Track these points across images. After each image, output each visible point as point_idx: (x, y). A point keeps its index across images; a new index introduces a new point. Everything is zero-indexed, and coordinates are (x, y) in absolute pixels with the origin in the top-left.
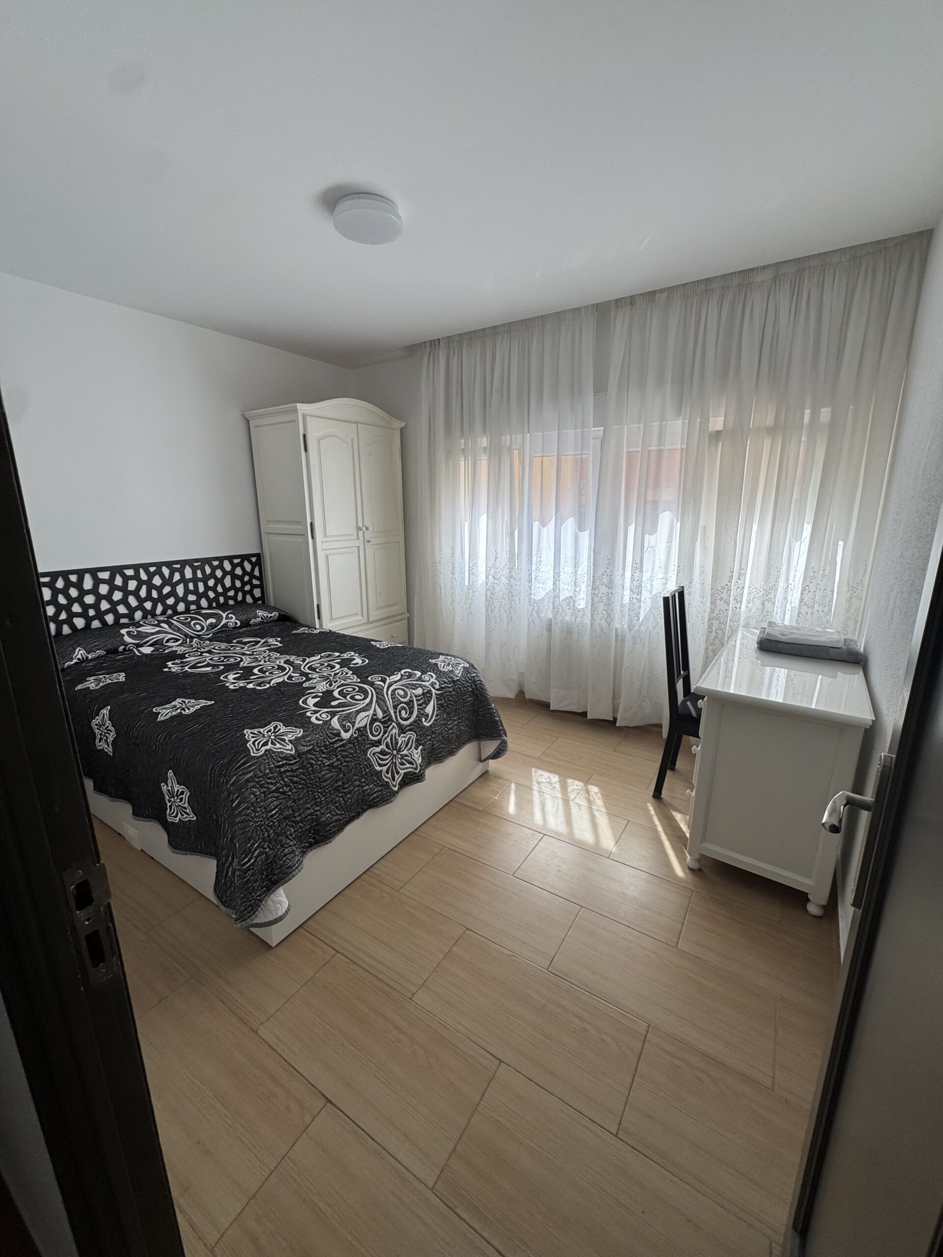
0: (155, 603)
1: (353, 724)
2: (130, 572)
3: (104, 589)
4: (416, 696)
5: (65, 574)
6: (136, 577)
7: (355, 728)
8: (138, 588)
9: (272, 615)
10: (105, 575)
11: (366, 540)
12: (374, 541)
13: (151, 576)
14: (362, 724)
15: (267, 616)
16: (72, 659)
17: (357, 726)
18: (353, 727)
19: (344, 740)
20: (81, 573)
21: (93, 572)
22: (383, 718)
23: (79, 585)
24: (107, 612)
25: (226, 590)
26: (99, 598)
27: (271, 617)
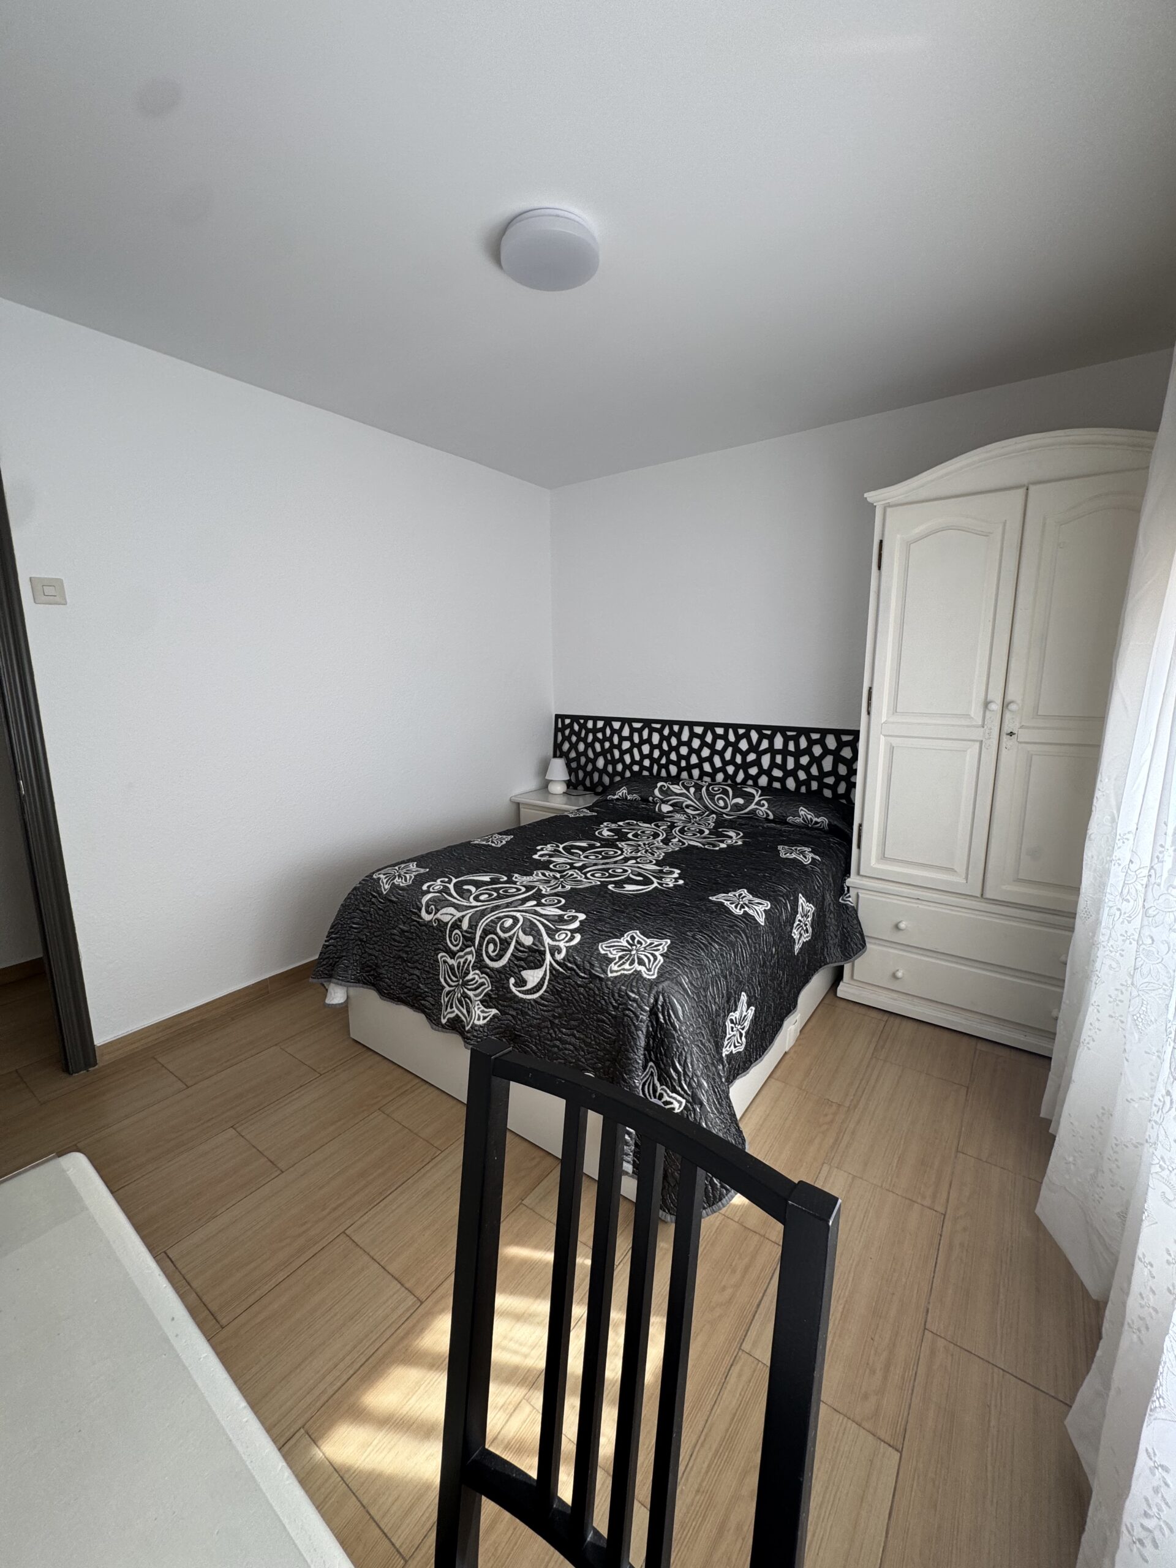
0: (738, 768)
1: (437, 911)
2: (720, 731)
3: (696, 743)
4: (517, 941)
5: (671, 723)
6: (725, 737)
7: (435, 917)
8: (725, 749)
9: (819, 820)
10: (699, 730)
11: (1007, 729)
12: (1023, 735)
13: (739, 738)
14: (446, 919)
15: (812, 820)
16: (614, 795)
17: (438, 915)
18: (435, 914)
19: (422, 918)
20: (682, 724)
21: (691, 725)
22: (466, 931)
23: (678, 735)
24: (695, 766)
25: (823, 774)
26: (692, 750)
27: (816, 823)
